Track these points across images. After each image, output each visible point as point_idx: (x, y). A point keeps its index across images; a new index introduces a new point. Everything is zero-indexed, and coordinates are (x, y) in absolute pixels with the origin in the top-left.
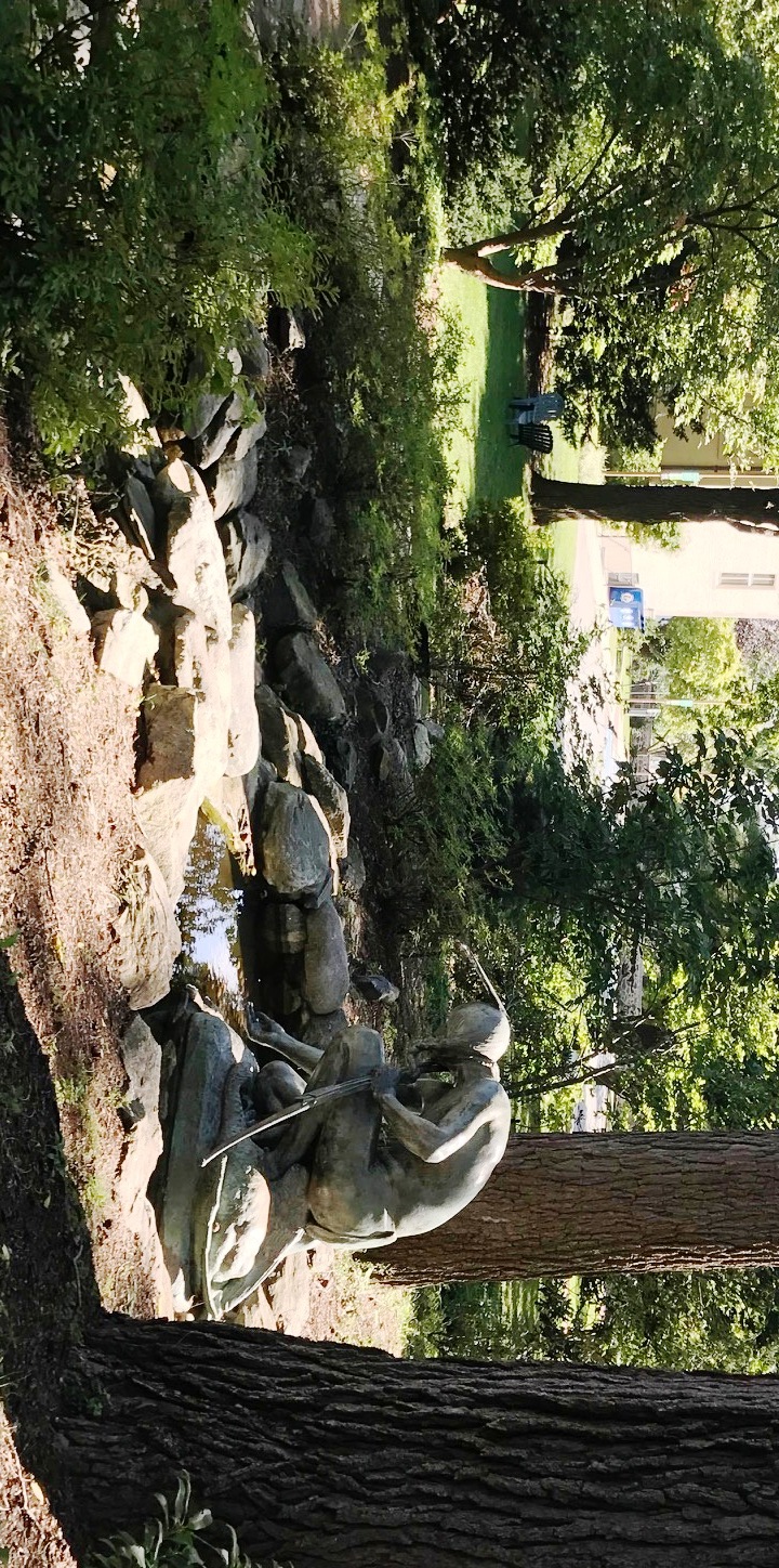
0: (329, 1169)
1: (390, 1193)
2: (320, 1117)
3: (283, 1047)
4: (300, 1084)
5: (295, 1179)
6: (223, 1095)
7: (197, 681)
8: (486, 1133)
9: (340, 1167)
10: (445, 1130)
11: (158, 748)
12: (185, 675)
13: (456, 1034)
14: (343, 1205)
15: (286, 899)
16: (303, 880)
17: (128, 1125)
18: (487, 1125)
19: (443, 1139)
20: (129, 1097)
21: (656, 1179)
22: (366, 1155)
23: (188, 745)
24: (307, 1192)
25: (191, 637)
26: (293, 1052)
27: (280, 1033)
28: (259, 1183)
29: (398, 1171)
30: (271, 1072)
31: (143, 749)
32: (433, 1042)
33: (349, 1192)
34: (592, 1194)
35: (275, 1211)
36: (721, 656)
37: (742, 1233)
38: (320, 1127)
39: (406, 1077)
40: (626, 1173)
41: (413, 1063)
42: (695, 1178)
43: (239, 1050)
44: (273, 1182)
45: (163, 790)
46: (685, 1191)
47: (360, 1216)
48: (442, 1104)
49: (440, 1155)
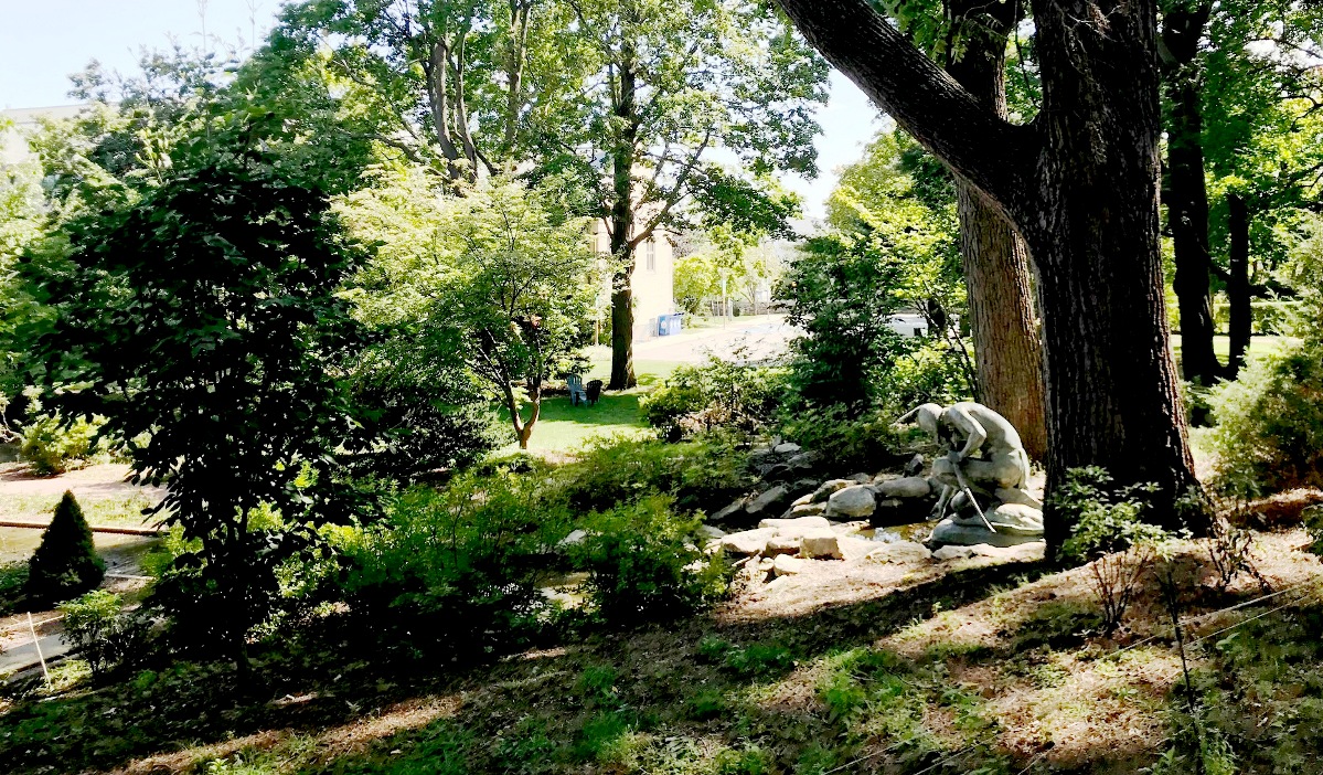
0: (993, 478)
1: (1002, 451)
2: (972, 485)
3: (945, 502)
4: (961, 494)
5: (1000, 494)
6: (966, 526)
7: (796, 539)
8: (972, 413)
9: (992, 475)
10: (972, 430)
11: (826, 552)
12: (794, 544)
13: (932, 427)
14: (1009, 472)
15: (878, 505)
16: (870, 499)
17: (974, 555)
18: (970, 414)
19: (976, 432)
20: (964, 555)
21: (992, 331)
22: (987, 463)
23: (823, 541)
24: (1005, 488)
25: (778, 543)
26: (947, 498)
27: (938, 504)
28: (1002, 509)
29: (992, 450)
30: (956, 507)
31: (828, 557)
32: (936, 437)
33: (1003, 470)
34: (1003, 360)
35: (1014, 502)
36: (695, 265)
37: (1013, 291)
38: (977, 483)
39: (952, 448)
40: (991, 344)
41: (946, 445)
42: (990, 314)
43: (948, 522)
44: (1001, 503)
45: (842, 549)
46: (996, 317)
47: (1012, 465)
48: (962, 432)
49: (983, 432)
